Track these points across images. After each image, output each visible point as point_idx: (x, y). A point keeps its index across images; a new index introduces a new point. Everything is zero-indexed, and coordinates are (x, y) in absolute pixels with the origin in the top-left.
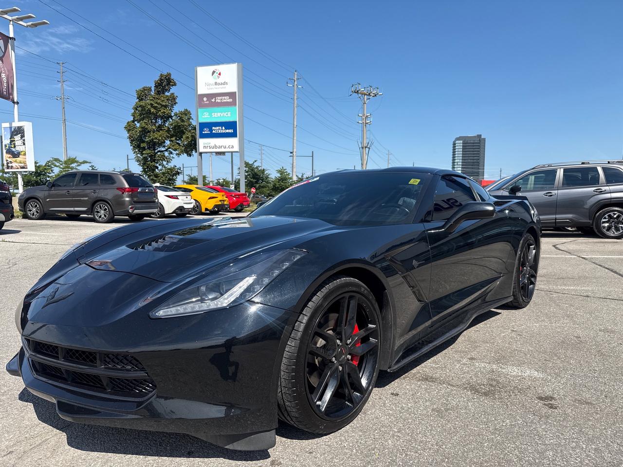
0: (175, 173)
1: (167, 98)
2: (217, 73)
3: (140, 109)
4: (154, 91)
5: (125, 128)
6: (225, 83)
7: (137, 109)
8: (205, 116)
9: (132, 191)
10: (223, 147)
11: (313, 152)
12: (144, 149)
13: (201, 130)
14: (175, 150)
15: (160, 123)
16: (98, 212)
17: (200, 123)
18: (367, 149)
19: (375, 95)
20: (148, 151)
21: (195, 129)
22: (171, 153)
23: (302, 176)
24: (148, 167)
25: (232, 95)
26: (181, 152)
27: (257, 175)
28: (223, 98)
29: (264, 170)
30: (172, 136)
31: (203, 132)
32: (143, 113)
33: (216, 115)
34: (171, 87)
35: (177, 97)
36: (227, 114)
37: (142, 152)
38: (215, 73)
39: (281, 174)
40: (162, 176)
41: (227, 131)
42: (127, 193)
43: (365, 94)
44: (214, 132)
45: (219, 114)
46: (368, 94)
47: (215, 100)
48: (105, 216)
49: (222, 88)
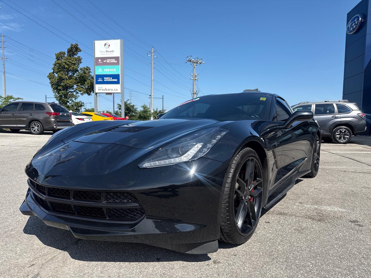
0: (79, 105)
1: (76, 59)
2: (108, 45)
3: (58, 65)
4: (67, 55)
5: (48, 77)
6: (113, 51)
7: (56, 65)
8: (99, 70)
9: (56, 114)
10: (111, 90)
11: (163, 96)
12: (60, 90)
13: (97, 79)
14: (80, 91)
15: (71, 75)
16: (33, 128)
17: (96, 75)
18: (196, 95)
19: (201, 63)
20: (63, 92)
21: (93, 78)
22: (78, 93)
23: (157, 110)
24: (62, 101)
25: (117, 58)
26: (84, 92)
27: (129, 109)
28: (111, 60)
29: (133, 105)
30: (78, 83)
31: (98, 81)
32: (60, 67)
33: (106, 70)
34: (78, 52)
35: (82, 58)
36: (113, 70)
37: (59, 92)
38: (107, 45)
39: (144, 108)
40: (72, 107)
41: (114, 80)
42: (53, 116)
43: (194, 63)
44: (105, 80)
45: (108, 70)
46: (196, 62)
47: (106, 61)
48: (38, 130)
49: (110, 54)
